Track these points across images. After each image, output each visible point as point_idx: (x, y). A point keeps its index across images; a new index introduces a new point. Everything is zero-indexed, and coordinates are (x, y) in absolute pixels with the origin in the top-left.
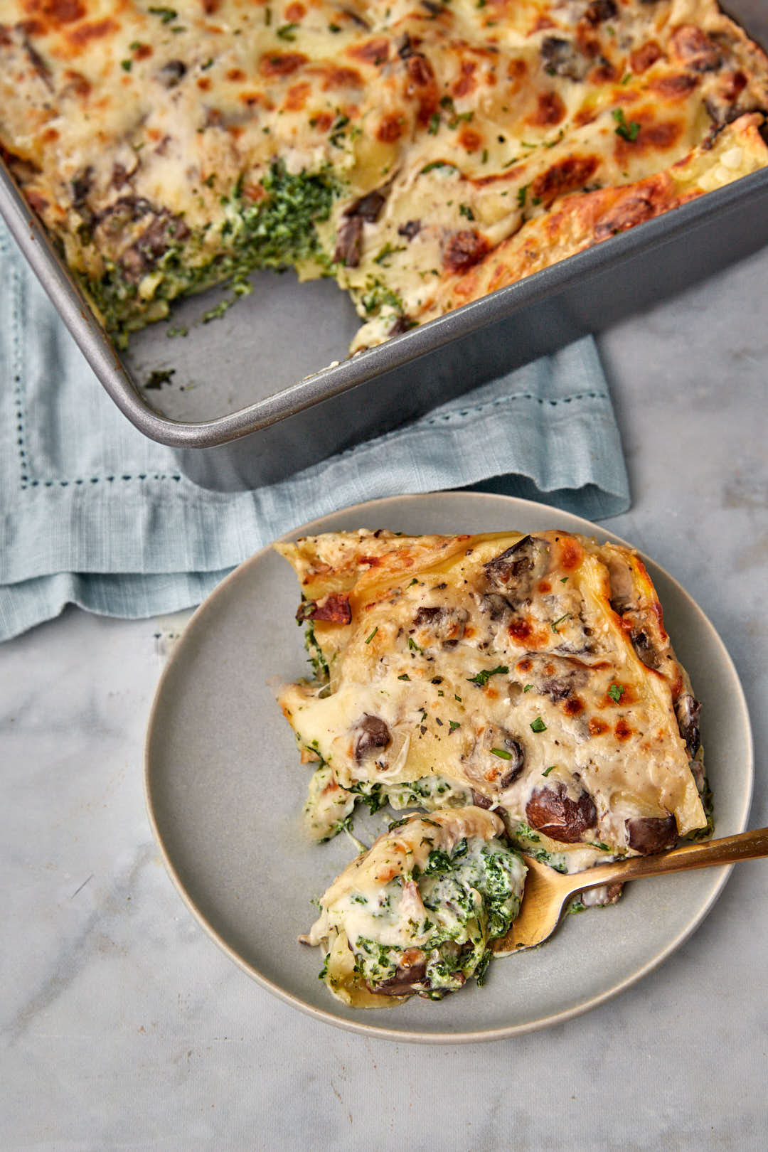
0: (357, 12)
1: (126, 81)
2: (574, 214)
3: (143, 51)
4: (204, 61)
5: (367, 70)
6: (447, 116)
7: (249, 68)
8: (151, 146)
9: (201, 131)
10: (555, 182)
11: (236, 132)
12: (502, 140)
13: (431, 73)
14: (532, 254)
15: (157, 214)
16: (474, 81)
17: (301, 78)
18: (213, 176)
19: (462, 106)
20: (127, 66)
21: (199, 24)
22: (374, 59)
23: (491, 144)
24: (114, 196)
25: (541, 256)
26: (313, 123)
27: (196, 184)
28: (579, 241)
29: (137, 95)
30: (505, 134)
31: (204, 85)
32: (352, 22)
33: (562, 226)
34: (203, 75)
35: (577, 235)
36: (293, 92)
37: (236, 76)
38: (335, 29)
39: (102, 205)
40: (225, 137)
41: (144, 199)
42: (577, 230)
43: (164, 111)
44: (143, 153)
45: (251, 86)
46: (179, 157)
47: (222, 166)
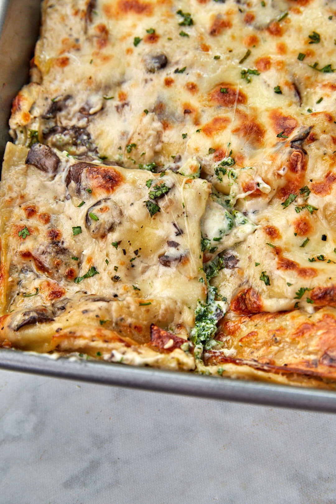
0: (302, 87)
1: (129, 51)
2: (320, 332)
3: (153, 37)
4: (181, 67)
5: (271, 136)
6: (300, 201)
7: (204, 87)
8: (116, 102)
9: (146, 112)
10: (328, 298)
11: (166, 126)
12: (324, 238)
13: (304, 167)
14: (276, 339)
15: (90, 150)
16: (330, 189)
17: (229, 113)
18: (134, 145)
19: (314, 200)
20: (137, 42)
21: (201, 37)
22: (281, 131)
23: (316, 237)
24: (74, 122)
25: (281, 346)
26: (211, 151)
27: (124, 144)
28: (310, 353)
29: (129, 65)
30: (329, 237)
31: (168, 83)
32: (293, 92)
33: (307, 335)
34: (173, 76)
35: (311, 349)
36: (216, 120)
37: (192, 88)
38: (278, 91)
39: (65, 123)
40: (157, 125)
41: (88, 135)
42: (313, 345)
43: (136, 85)
44: (109, 103)
45: (194, 101)
46: (125, 121)
47: (143, 142)
